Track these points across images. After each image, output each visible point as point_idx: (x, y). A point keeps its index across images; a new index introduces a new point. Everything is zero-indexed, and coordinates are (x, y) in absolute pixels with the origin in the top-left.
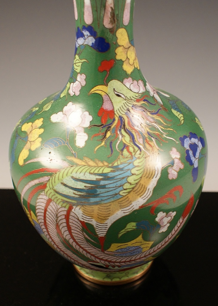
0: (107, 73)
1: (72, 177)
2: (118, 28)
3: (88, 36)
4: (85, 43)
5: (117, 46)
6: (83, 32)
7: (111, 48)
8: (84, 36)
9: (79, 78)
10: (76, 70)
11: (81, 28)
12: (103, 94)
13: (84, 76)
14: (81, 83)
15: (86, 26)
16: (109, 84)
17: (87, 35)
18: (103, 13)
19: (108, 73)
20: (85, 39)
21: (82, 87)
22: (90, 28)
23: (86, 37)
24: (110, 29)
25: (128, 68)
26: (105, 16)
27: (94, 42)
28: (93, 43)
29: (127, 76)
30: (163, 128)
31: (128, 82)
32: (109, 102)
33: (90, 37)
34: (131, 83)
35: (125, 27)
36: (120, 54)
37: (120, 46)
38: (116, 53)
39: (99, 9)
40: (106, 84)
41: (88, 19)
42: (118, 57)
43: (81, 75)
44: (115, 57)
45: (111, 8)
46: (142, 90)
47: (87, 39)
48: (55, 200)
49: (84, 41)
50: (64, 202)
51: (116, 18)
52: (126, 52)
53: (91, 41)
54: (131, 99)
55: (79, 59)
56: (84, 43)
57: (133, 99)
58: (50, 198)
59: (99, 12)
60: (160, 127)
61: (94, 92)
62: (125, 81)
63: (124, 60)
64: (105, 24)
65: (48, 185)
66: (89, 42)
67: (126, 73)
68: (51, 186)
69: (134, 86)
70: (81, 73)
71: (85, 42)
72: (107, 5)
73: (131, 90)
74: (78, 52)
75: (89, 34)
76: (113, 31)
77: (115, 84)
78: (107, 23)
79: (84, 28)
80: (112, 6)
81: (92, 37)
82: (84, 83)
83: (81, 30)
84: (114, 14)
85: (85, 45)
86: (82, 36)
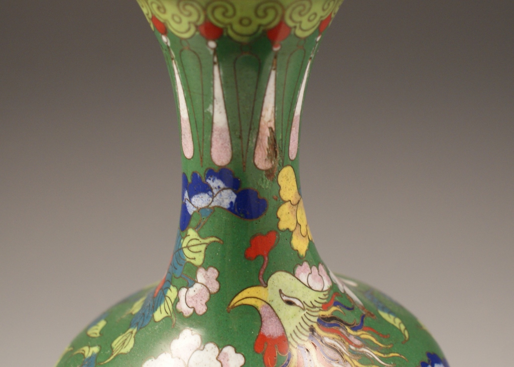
0: (264, 259)
2: (283, 166)
3: (220, 190)
4: (213, 204)
5: (280, 202)
6: (208, 181)
7: (270, 209)
8: (211, 190)
9: (201, 276)
10: (192, 261)
11: (201, 172)
12: (259, 304)
13: (213, 273)
14: (208, 286)
15: (216, 170)
16: (270, 282)
17: (219, 187)
18: (254, 140)
19: (267, 259)
20: (213, 197)
21: (211, 294)
22: (221, 173)
23: (215, 191)
24: (267, 171)
25: (300, 245)
26: (258, 146)
27: (234, 201)
28: (231, 203)
29: (299, 260)
30: (382, 355)
31: (303, 273)
32: (274, 319)
33: (225, 191)
34: (308, 273)
35: (294, 164)
36: (286, 218)
37: (285, 202)
38: (278, 218)
39: (245, 134)
40: (263, 283)
41: (221, 155)
42: (283, 226)
43: (206, 269)
44: (278, 225)
45: (270, 128)
47: (219, 195)
49: (211, 199)
51: (277, 148)
52: (294, 213)
53: (227, 198)
54: (314, 307)
55: (198, 238)
56: (210, 204)
57: (317, 305)
59: (245, 140)
60: (376, 353)
61: (240, 303)
62: (299, 270)
63: (292, 228)
64: (256, 162)
66: (223, 201)
67: (298, 254)
69: (314, 278)
70: (205, 266)
71: (213, 201)
72: (262, 123)
73: (310, 288)
74: (193, 223)
75: (222, 185)
76: (272, 174)
77: (280, 280)
78: (261, 160)
79: (211, 173)
80: (272, 125)
81: (229, 191)
82: (214, 287)
83: (203, 179)
84: (275, 141)
85: (214, 207)
86: (206, 189)
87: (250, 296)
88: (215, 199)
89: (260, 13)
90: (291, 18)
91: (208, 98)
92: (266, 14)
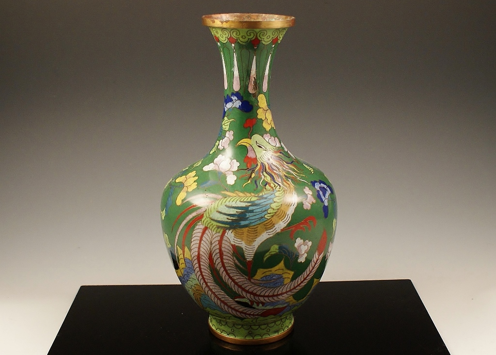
1: (226, 205)
2: (260, 93)
4: (233, 106)
5: (259, 108)
6: (232, 97)
7: (255, 108)
9: (227, 135)
10: (225, 129)
11: (230, 95)
12: (248, 145)
13: (232, 133)
14: (229, 138)
15: (235, 93)
16: (252, 138)
17: (235, 99)
18: (248, 82)
19: (252, 128)
21: (230, 141)
22: (237, 94)
23: (234, 101)
24: (253, 94)
25: (267, 126)
26: (249, 84)
27: (240, 105)
29: (266, 132)
30: (297, 174)
31: (267, 137)
32: (253, 152)
33: (237, 101)
34: (269, 138)
35: (264, 94)
36: (261, 114)
37: (260, 108)
38: (257, 113)
39: (245, 79)
40: (250, 137)
41: (236, 87)
42: (259, 117)
43: (229, 132)
44: (257, 116)
45: (254, 78)
46: (278, 145)
48: (211, 228)
49: (232, 104)
50: (218, 227)
51: (258, 86)
52: (265, 114)
53: (238, 103)
55: (228, 120)
57: (272, 150)
58: (206, 226)
59: (245, 81)
60: (295, 173)
62: (265, 136)
63: (263, 119)
64: (249, 90)
65: (205, 215)
66: (237, 105)
67: (265, 130)
68: (207, 215)
69: (272, 141)
70: (229, 130)
72: (251, 75)
73: (269, 144)
74: (226, 115)
75: (237, 99)
76: (255, 96)
77: (256, 137)
78: (251, 90)
79: (233, 94)
80: (255, 76)
81: (239, 101)
82: (232, 138)
83: (230, 97)
84: (256, 83)
85: (233, 108)
86: (231, 100)
87: (244, 142)
88: (234, 104)
89: (248, 34)
90: (260, 36)
91: (232, 66)
92: (250, 35)
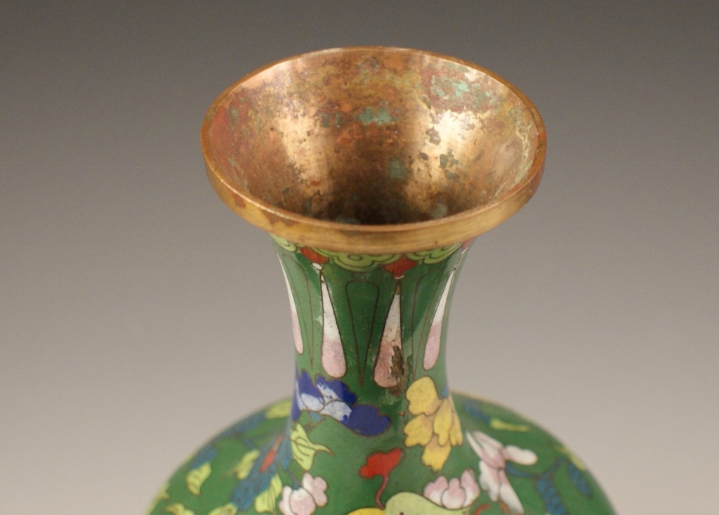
0: (384, 479)
2: (414, 379)
3: (332, 401)
4: (324, 412)
6: (319, 386)
8: (322, 397)
9: (307, 481)
10: (300, 462)
11: (311, 375)
13: (321, 484)
14: (315, 497)
15: (327, 379)
16: (389, 504)
17: (331, 397)
18: (374, 359)
19: (387, 479)
20: (324, 404)
21: (317, 507)
22: (336, 385)
23: (327, 400)
24: (391, 387)
25: (435, 458)
26: (378, 365)
27: (348, 415)
28: (345, 417)
29: (432, 475)
31: (436, 490)
33: (337, 403)
34: (443, 489)
35: (432, 374)
36: (416, 433)
37: (415, 416)
38: (404, 434)
39: (361, 353)
40: (380, 504)
41: (333, 366)
42: (410, 442)
43: (314, 477)
44: (404, 441)
45: (396, 347)
46: (471, 495)
47: (330, 405)
49: (322, 406)
52: (430, 424)
53: (340, 410)
55: (307, 440)
56: (321, 410)
59: (362, 359)
62: (429, 489)
63: (424, 442)
64: (377, 379)
66: (335, 412)
67: (431, 470)
69: (451, 494)
70: (313, 473)
71: (323, 408)
72: (384, 342)
73: (444, 507)
74: (303, 420)
75: (335, 396)
76: (399, 391)
77: (403, 501)
78: (383, 377)
80: (398, 343)
81: (343, 404)
82: (322, 499)
83: (314, 383)
84: (401, 358)
85: (325, 415)
86: (318, 395)
88: (326, 407)
90: (415, 254)
91: (316, 309)
